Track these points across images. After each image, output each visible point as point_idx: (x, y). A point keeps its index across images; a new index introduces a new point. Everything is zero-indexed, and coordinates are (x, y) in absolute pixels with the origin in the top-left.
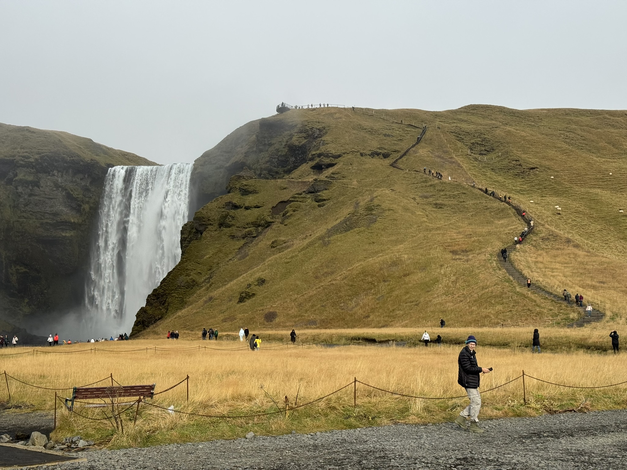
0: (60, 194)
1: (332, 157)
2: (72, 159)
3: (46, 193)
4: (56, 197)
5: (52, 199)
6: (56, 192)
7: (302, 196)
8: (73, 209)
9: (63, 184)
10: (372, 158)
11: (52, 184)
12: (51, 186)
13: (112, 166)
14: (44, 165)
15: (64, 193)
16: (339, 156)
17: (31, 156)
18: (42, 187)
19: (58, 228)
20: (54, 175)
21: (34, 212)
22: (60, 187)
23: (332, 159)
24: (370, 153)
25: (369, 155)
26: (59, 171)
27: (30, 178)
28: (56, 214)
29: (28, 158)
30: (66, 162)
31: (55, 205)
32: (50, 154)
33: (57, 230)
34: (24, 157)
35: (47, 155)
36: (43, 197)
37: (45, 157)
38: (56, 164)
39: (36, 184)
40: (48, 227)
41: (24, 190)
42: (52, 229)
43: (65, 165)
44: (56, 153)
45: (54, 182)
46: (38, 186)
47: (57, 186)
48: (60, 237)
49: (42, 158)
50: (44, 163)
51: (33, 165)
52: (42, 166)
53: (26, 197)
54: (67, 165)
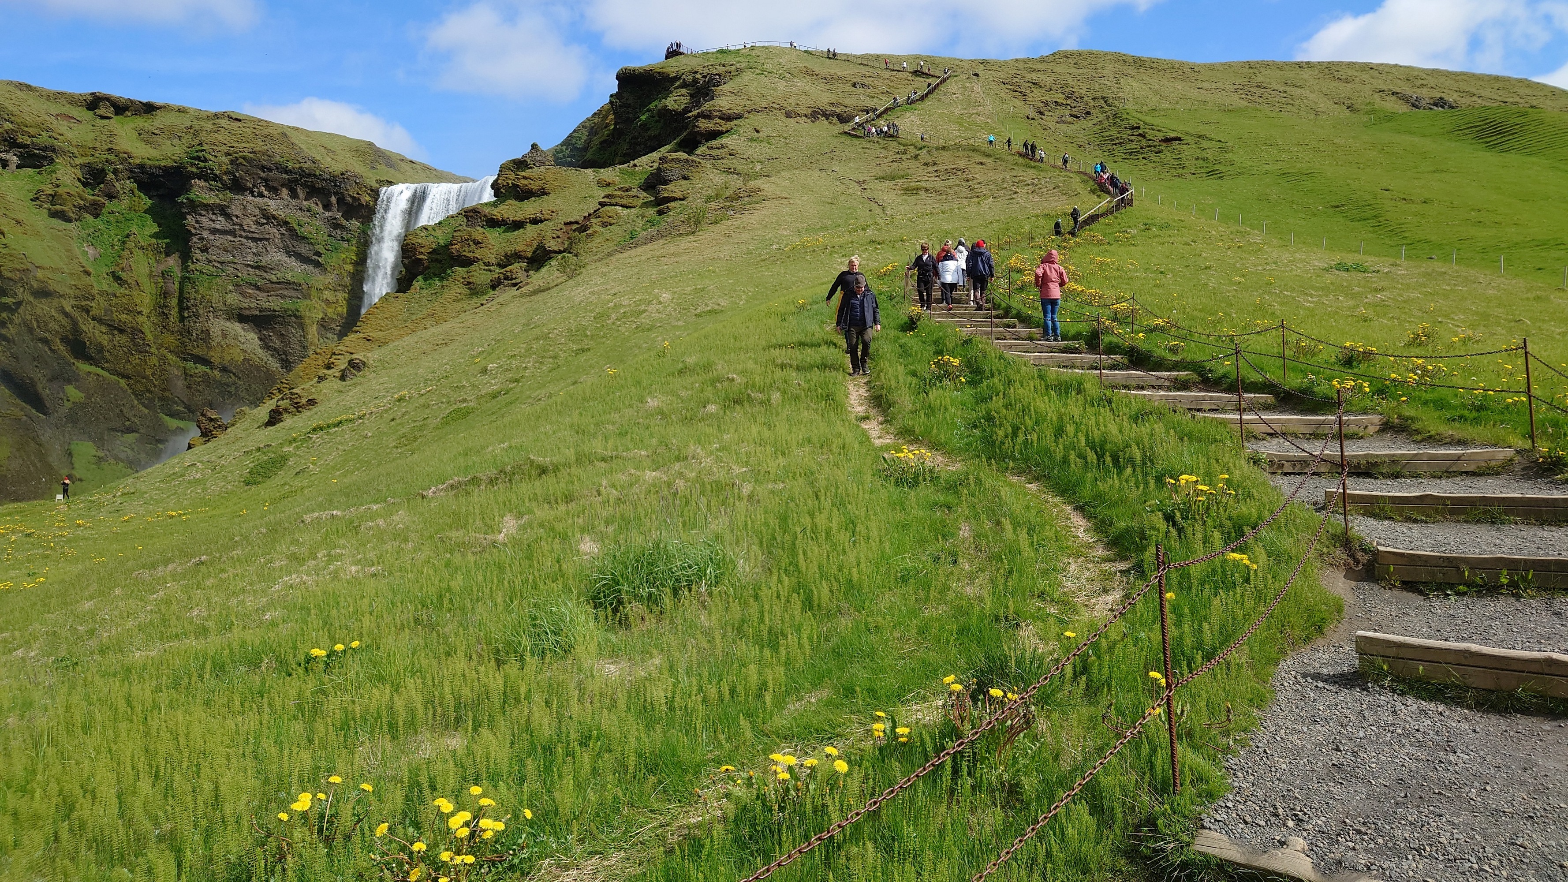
0: (275, 230)
1: (720, 118)
2: (298, 166)
3: (246, 228)
4: (267, 236)
5: (260, 240)
6: (267, 227)
7: (630, 193)
8: (304, 259)
9: (280, 212)
10: (813, 122)
11: (257, 212)
12: (255, 216)
13: (390, 183)
14: (237, 175)
15: (283, 230)
16: (739, 117)
17: (213, 158)
18: (237, 217)
19: (272, 293)
20: (261, 195)
21: (221, 263)
22: (274, 217)
23: (719, 121)
24: (809, 111)
25: (806, 116)
26: (274, 190)
27: (211, 198)
28: (267, 268)
29: (206, 160)
30: (286, 171)
31: (267, 251)
32: (251, 155)
33: (270, 298)
34: (198, 158)
35: (244, 158)
36: (241, 236)
37: (241, 160)
38: (262, 175)
39: (223, 211)
40: (250, 291)
41: (197, 222)
42: (262, 295)
43: (284, 176)
44: (264, 154)
45: (261, 209)
46: (228, 216)
47: (268, 217)
48: (274, 311)
49: (232, 162)
50: (237, 170)
51: (215, 175)
52: (235, 176)
53: (205, 234)
54: (287, 177)
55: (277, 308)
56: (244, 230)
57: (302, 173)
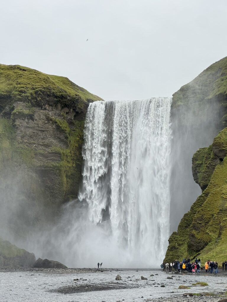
0: (51, 127)
2: (61, 94)
4: (47, 130)
5: (43, 131)
6: (47, 125)
8: (61, 141)
9: (53, 117)
11: (44, 117)
12: (43, 119)
13: (92, 101)
15: (54, 127)
17: (27, 91)
18: (36, 120)
19: (49, 158)
20: (45, 109)
22: (51, 120)
26: (50, 105)
27: (26, 111)
28: (47, 146)
29: (25, 92)
30: (56, 97)
31: (47, 137)
32: (43, 89)
33: (48, 161)
34: (21, 91)
35: (41, 91)
36: (37, 130)
37: (40, 92)
38: (47, 99)
39: (31, 117)
40: (41, 158)
41: (21, 123)
42: (45, 160)
43: (55, 99)
44: (47, 88)
45: (46, 116)
46: (33, 119)
47: (48, 119)
48: (51, 167)
49: (36, 93)
50: (38, 97)
51: (29, 99)
52: (37, 100)
53: (22, 129)
54: (56, 100)
55: (52, 166)
56: (38, 126)
57: (62, 97)
